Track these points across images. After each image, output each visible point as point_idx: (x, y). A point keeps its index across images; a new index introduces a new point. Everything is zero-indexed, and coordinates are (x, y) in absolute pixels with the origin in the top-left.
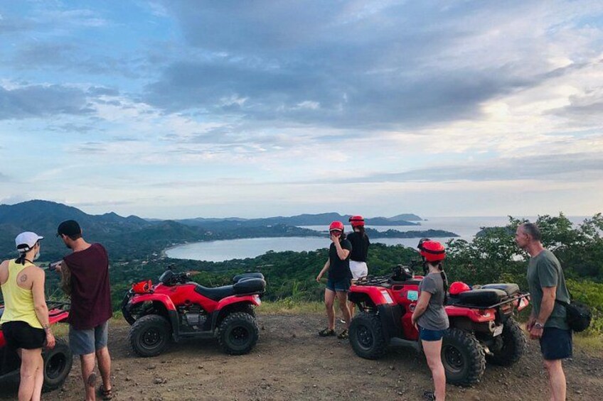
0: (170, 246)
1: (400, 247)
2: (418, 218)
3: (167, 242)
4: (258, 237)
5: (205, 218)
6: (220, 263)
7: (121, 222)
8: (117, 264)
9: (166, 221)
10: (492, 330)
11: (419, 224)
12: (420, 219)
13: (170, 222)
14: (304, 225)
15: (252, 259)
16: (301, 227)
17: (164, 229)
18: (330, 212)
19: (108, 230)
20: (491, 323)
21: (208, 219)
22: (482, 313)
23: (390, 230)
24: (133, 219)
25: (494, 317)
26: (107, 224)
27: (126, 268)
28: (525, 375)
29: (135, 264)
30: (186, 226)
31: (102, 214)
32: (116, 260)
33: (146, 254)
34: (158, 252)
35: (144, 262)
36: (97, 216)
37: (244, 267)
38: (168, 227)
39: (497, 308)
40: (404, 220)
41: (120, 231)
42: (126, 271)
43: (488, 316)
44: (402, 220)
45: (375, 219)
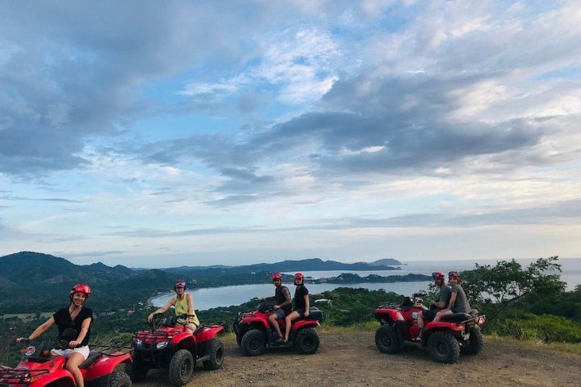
0: (156, 295)
1: (382, 291)
2: (397, 263)
3: (153, 291)
4: (242, 284)
5: (190, 266)
6: (204, 311)
7: (108, 272)
8: (104, 314)
9: (152, 270)
10: (463, 336)
11: (399, 269)
12: (401, 264)
13: (155, 270)
14: (288, 271)
15: (237, 307)
16: (285, 273)
17: (150, 278)
18: (312, 258)
19: (95, 279)
20: (463, 332)
21: (192, 267)
22: (457, 326)
23: (371, 275)
24: (120, 269)
25: (464, 328)
26: (95, 275)
27: (112, 317)
28: (485, 358)
29: (121, 313)
30: (171, 274)
31: (89, 264)
32: (103, 310)
33: (132, 303)
34: (145, 301)
35: (130, 311)
36: (85, 266)
37: (229, 315)
38: (154, 276)
39: (466, 323)
40: (384, 265)
41: (107, 281)
42: (112, 321)
43: (461, 327)
44: (383, 265)
45: (356, 264)
